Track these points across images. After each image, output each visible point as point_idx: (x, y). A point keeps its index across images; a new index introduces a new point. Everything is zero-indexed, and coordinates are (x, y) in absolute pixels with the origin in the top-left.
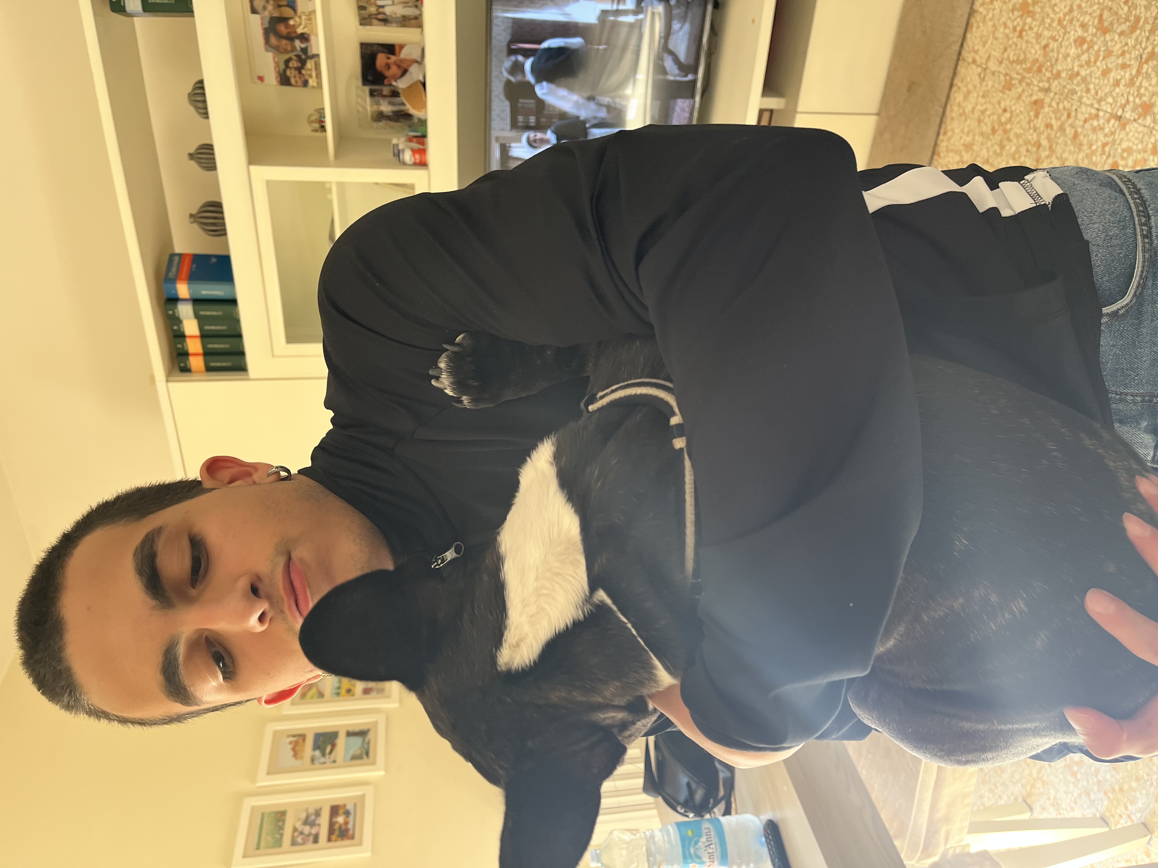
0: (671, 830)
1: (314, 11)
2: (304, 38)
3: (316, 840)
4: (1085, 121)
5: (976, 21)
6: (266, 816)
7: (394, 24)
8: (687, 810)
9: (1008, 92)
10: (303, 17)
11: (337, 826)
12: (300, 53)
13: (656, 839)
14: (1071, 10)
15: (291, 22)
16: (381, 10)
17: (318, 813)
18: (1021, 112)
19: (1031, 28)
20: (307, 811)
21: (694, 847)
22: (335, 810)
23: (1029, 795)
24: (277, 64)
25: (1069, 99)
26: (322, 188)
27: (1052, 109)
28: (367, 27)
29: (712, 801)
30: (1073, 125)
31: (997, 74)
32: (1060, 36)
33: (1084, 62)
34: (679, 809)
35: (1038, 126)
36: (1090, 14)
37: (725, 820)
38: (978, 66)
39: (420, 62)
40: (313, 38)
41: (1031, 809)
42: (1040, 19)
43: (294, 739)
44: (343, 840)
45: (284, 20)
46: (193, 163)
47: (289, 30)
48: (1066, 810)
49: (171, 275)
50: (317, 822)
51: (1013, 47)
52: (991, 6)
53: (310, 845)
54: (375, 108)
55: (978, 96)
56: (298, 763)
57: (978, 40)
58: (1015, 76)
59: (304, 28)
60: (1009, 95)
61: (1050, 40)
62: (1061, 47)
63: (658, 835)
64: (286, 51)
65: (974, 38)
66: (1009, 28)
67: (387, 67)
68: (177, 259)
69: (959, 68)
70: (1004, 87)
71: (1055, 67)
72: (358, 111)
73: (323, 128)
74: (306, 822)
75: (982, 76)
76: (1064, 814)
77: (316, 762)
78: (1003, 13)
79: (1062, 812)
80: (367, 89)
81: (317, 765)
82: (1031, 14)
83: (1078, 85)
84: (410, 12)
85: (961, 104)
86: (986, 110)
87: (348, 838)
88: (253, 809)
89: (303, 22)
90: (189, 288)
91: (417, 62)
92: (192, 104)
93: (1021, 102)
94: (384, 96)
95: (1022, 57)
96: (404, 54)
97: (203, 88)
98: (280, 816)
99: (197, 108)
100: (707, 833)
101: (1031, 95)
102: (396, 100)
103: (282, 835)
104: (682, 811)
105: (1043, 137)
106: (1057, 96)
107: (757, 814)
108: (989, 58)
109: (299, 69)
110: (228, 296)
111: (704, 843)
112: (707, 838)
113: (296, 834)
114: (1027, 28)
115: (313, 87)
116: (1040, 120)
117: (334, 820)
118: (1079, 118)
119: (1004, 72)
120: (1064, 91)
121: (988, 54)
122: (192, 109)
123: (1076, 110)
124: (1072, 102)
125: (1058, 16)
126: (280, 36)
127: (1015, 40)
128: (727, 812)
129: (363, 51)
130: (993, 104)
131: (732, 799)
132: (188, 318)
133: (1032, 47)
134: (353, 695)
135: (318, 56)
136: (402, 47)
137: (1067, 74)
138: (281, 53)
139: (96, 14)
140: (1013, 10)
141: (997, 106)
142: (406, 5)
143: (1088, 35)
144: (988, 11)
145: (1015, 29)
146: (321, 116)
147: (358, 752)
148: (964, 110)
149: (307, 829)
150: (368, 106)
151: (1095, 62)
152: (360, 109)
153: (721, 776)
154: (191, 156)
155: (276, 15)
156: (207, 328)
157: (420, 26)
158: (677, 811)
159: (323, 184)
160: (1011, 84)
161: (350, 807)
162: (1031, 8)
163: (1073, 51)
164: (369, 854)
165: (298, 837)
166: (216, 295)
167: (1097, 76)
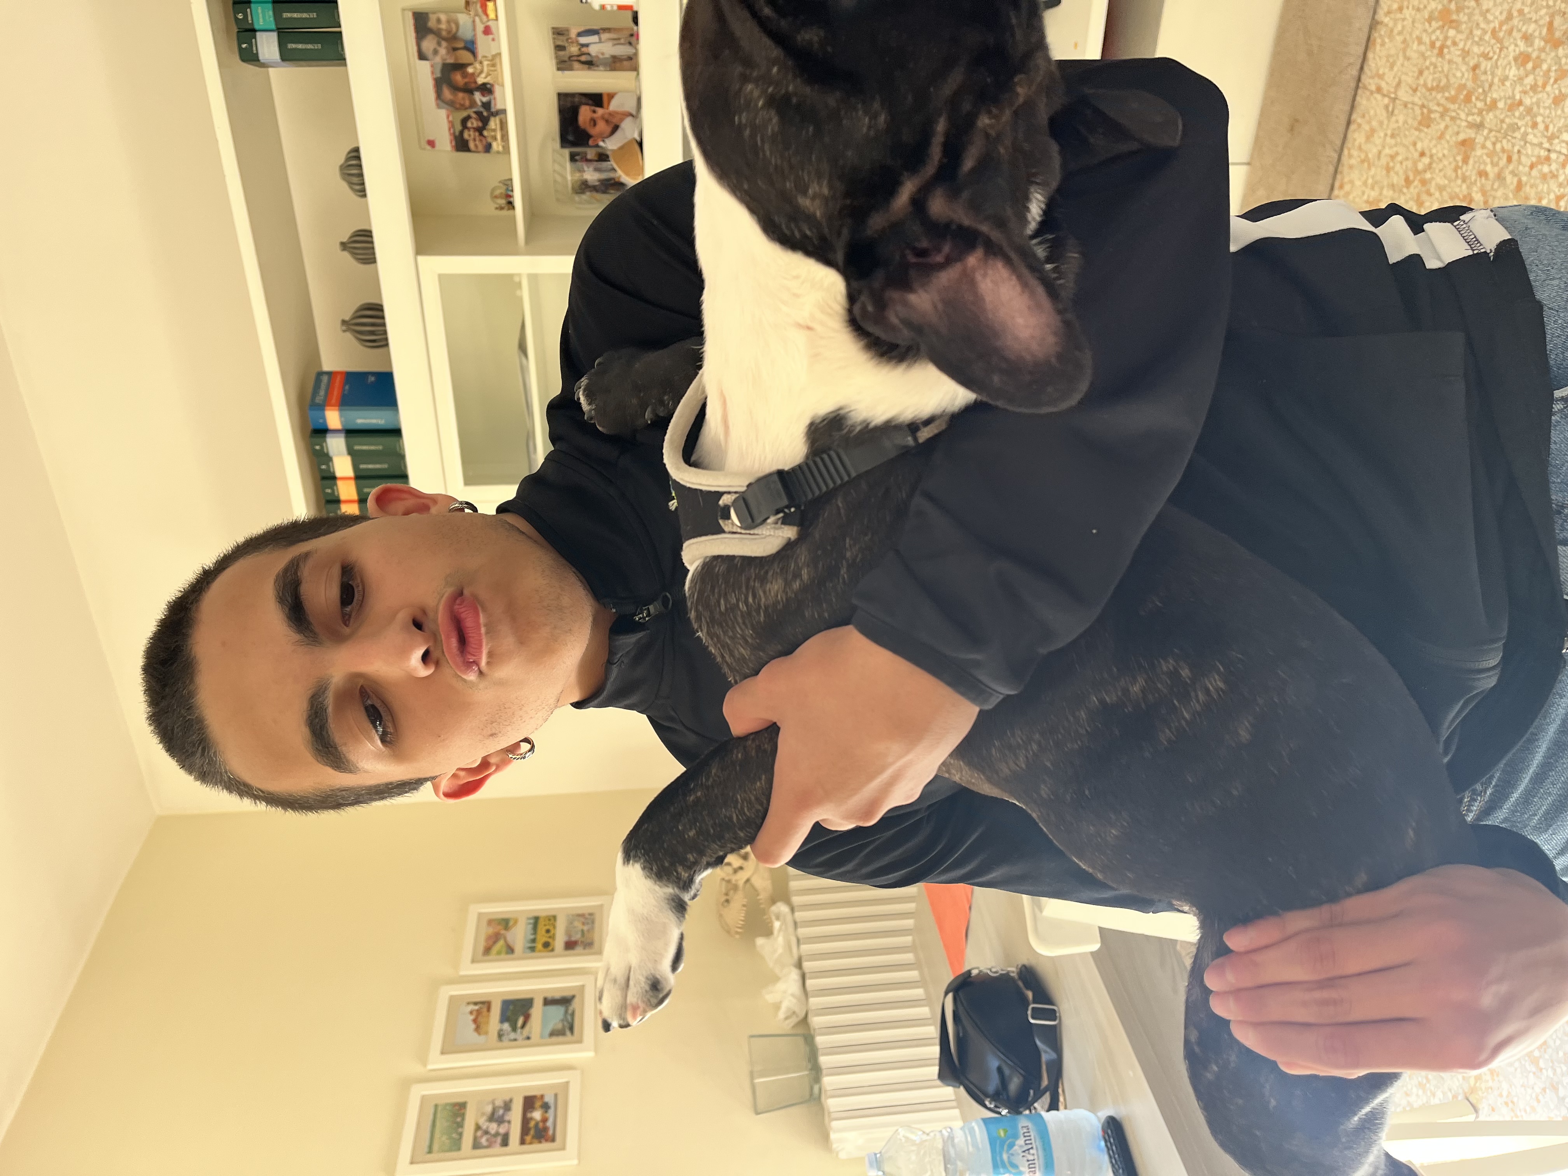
0: (976, 1128)
1: (499, 54)
2: (486, 89)
3: (505, 1142)
4: (1532, 167)
5: (1381, 36)
6: (439, 1108)
7: (601, 68)
8: (999, 1105)
9: (1426, 130)
10: (486, 63)
11: (532, 1124)
12: (482, 109)
13: (956, 1141)
14: (1510, 17)
15: (470, 70)
16: (584, 50)
17: (507, 1106)
18: (1444, 155)
19: (1455, 44)
20: (493, 1102)
21: (1008, 1152)
22: (530, 1103)
23: (1473, 1090)
24: (452, 125)
25: (1509, 138)
26: (509, 282)
27: (1485, 151)
28: (567, 73)
29: (1032, 1092)
30: (1516, 172)
31: (1410, 106)
32: (1494, 53)
33: (1528, 87)
34: (987, 1103)
35: (1468, 174)
36: (1536, 21)
37: (1050, 1117)
38: (1384, 96)
39: (635, 115)
40: (497, 89)
41: (1476, 1110)
42: (1468, 31)
43: (476, 1007)
44: (540, 1142)
45: (460, 67)
46: (346, 255)
47: (466, 80)
48: (1525, 1111)
49: (319, 399)
50: (507, 1118)
51: (1432, 68)
52: (1399, 16)
53: (498, 1149)
54: (577, 175)
55: (1386, 135)
56: (481, 1039)
57: (1384, 60)
58: (1436, 108)
59: (486, 77)
60: (1426, 133)
61: (1481, 59)
62: (1497, 67)
63: (959, 1136)
64: (463, 107)
65: (1377, 59)
66: (1425, 44)
67: (592, 123)
68: (325, 379)
69: (1358, 98)
70: (1420, 123)
71: (1490, 95)
72: (555, 181)
73: (511, 205)
74: (492, 1118)
75: (1390, 109)
76: (1522, 1116)
77: (504, 1038)
78: (1416, 25)
79: (1519, 1113)
80: (566, 152)
81: (506, 1043)
82: (1454, 25)
83: (1521, 117)
84: (623, 50)
85: (1363, 147)
86: (1397, 154)
87: (547, 1140)
88: (424, 1099)
89: (485, 69)
90: (341, 416)
91: (631, 115)
92: (344, 179)
93: (1443, 142)
94: (588, 161)
95: (1444, 82)
96: (614, 106)
97: (358, 158)
98: (458, 1109)
99: (351, 184)
100: (1024, 1133)
101: (1458, 133)
102: (604, 165)
103: (461, 1134)
104: (992, 1106)
105: (1475, 189)
106: (1493, 133)
107: (1093, 1109)
108: (1399, 84)
109: (480, 130)
110: (390, 426)
111: (1021, 1146)
112: (1026, 1141)
113: (479, 1133)
114: (1449, 43)
115: (498, 152)
116: (1470, 167)
117: (529, 1115)
118: (1524, 163)
119: (1420, 103)
120: (1502, 128)
121: (1397, 80)
122: (344, 185)
123: (1519, 152)
124: (1513, 141)
125: (1492, 25)
126: (455, 88)
127: (1434, 60)
128: (1054, 1106)
129: (562, 103)
130: (1407, 148)
131: (1060, 1090)
132: (339, 454)
133: (1457, 69)
134: (553, 950)
135: (504, 111)
136: (611, 96)
137: (1505, 103)
138: (457, 109)
139: (221, 65)
140: (1430, 20)
141: (1411, 148)
142: (615, 42)
143: (1534, 50)
144: (1396, 21)
145: (1433, 44)
146: (507, 189)
147: (560, 1026)
148: (1367, 156)
149: (493, 1127)
150: (569, 174)
151: (1544, 86)
152: (559, 178)
153: (1044, 1058)
154: (344, 246)
155: (450, 60)
156: (362, 466)
157: (635, 68)
158: (985, 1106)
159: (510, 276)
160: (1429, 118)
161: (549, 1099)
162: (1454, 17)
163: (1513, 72)
164: (575, 1162)
165: (482, 1137)
166: (375, 424)
167: (1547, 105)
